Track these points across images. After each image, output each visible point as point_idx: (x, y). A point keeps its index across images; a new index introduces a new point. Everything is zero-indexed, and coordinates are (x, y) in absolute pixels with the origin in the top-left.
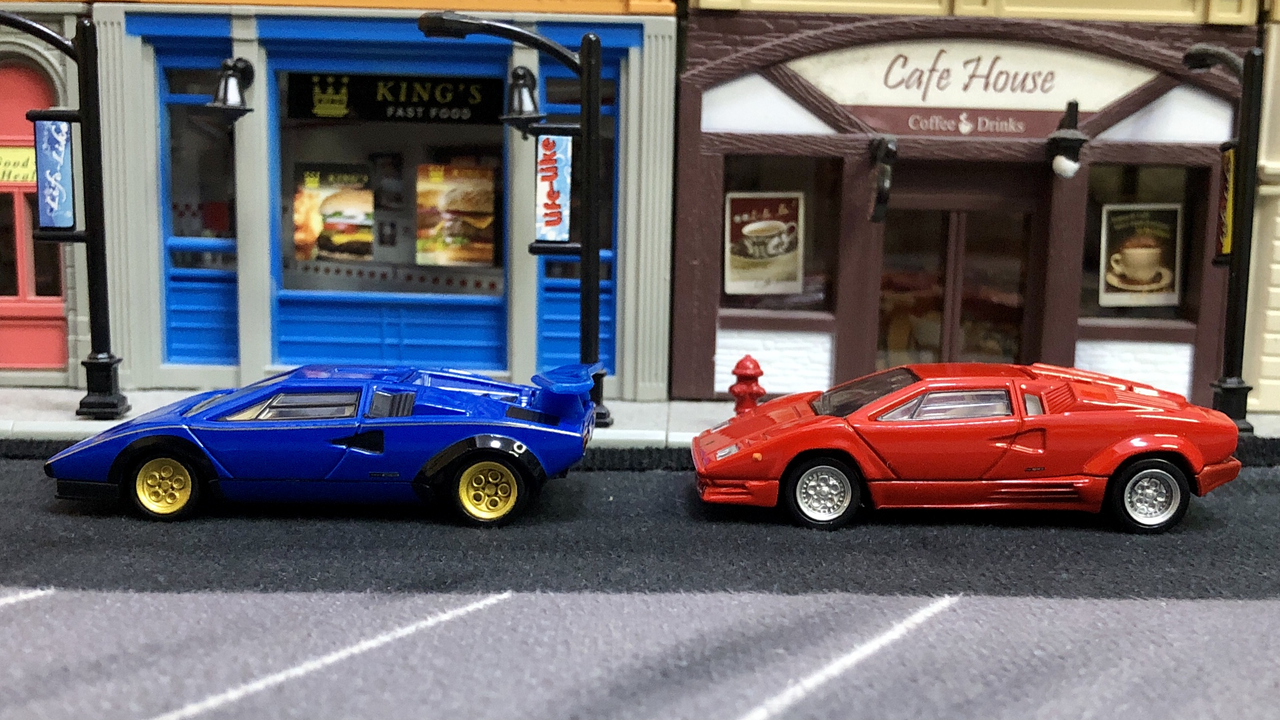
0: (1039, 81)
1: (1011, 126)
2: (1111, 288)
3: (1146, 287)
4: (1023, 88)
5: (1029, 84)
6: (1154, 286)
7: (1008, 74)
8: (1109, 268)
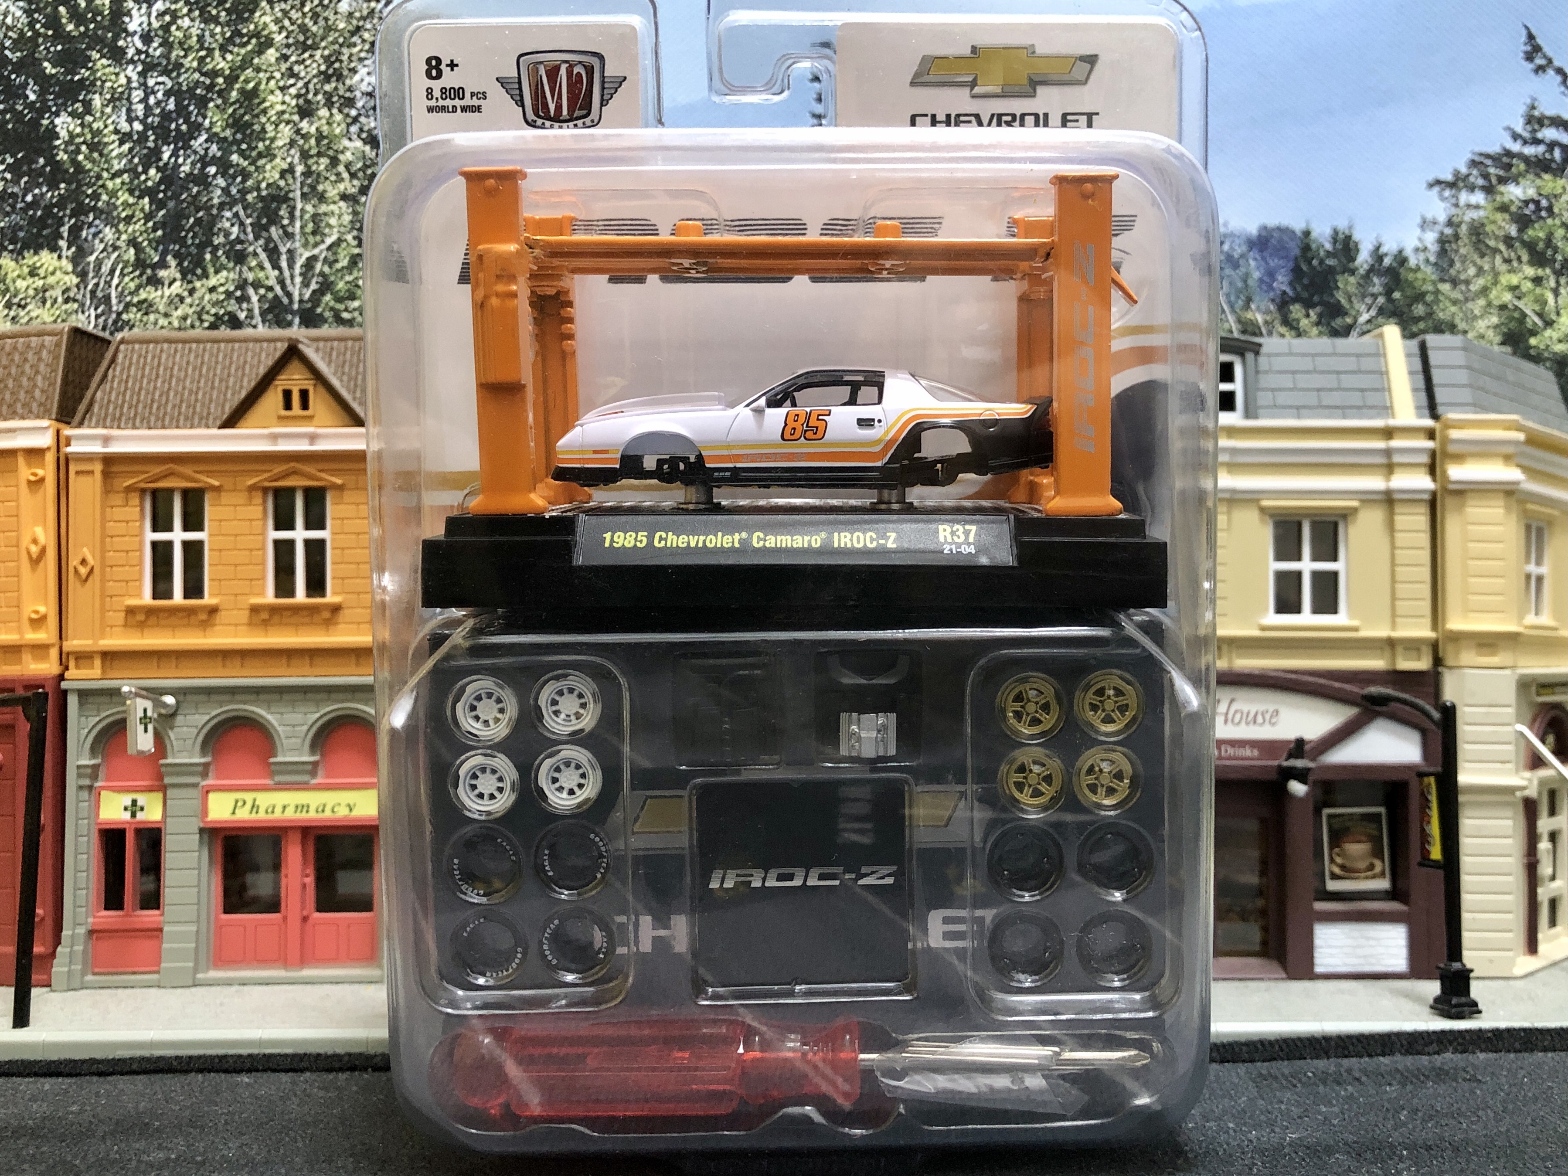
0: (1267, 717)
1: (1248, 752)
2: (1334, 877)
3: (1363, 875)
4: (1255, 722)
5: (1260, 719)
6: (1369, 873)
7: (1242, 713)
8: (1332, 861)
